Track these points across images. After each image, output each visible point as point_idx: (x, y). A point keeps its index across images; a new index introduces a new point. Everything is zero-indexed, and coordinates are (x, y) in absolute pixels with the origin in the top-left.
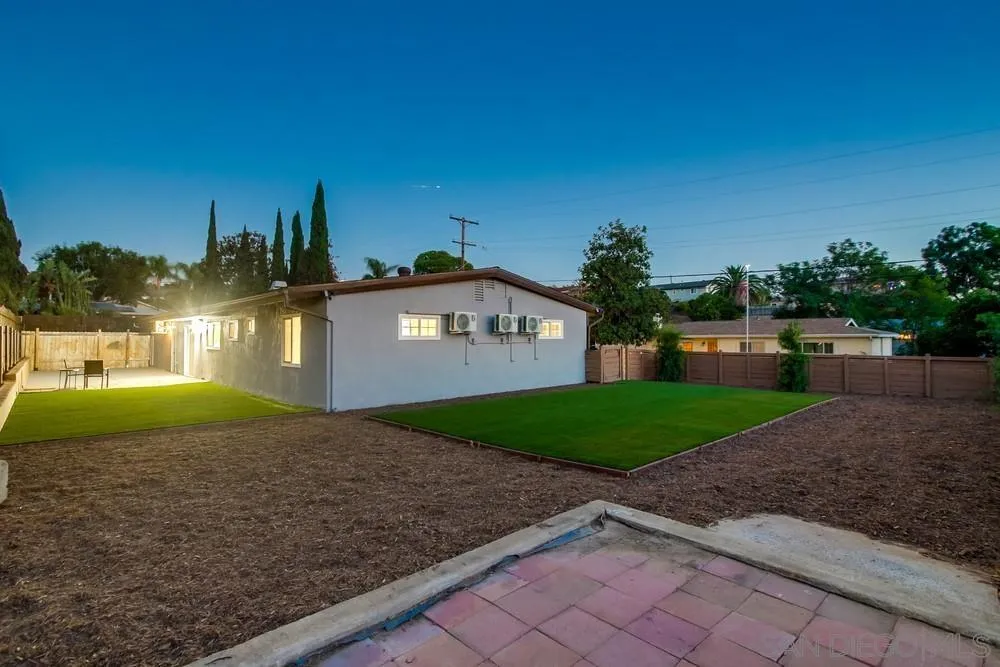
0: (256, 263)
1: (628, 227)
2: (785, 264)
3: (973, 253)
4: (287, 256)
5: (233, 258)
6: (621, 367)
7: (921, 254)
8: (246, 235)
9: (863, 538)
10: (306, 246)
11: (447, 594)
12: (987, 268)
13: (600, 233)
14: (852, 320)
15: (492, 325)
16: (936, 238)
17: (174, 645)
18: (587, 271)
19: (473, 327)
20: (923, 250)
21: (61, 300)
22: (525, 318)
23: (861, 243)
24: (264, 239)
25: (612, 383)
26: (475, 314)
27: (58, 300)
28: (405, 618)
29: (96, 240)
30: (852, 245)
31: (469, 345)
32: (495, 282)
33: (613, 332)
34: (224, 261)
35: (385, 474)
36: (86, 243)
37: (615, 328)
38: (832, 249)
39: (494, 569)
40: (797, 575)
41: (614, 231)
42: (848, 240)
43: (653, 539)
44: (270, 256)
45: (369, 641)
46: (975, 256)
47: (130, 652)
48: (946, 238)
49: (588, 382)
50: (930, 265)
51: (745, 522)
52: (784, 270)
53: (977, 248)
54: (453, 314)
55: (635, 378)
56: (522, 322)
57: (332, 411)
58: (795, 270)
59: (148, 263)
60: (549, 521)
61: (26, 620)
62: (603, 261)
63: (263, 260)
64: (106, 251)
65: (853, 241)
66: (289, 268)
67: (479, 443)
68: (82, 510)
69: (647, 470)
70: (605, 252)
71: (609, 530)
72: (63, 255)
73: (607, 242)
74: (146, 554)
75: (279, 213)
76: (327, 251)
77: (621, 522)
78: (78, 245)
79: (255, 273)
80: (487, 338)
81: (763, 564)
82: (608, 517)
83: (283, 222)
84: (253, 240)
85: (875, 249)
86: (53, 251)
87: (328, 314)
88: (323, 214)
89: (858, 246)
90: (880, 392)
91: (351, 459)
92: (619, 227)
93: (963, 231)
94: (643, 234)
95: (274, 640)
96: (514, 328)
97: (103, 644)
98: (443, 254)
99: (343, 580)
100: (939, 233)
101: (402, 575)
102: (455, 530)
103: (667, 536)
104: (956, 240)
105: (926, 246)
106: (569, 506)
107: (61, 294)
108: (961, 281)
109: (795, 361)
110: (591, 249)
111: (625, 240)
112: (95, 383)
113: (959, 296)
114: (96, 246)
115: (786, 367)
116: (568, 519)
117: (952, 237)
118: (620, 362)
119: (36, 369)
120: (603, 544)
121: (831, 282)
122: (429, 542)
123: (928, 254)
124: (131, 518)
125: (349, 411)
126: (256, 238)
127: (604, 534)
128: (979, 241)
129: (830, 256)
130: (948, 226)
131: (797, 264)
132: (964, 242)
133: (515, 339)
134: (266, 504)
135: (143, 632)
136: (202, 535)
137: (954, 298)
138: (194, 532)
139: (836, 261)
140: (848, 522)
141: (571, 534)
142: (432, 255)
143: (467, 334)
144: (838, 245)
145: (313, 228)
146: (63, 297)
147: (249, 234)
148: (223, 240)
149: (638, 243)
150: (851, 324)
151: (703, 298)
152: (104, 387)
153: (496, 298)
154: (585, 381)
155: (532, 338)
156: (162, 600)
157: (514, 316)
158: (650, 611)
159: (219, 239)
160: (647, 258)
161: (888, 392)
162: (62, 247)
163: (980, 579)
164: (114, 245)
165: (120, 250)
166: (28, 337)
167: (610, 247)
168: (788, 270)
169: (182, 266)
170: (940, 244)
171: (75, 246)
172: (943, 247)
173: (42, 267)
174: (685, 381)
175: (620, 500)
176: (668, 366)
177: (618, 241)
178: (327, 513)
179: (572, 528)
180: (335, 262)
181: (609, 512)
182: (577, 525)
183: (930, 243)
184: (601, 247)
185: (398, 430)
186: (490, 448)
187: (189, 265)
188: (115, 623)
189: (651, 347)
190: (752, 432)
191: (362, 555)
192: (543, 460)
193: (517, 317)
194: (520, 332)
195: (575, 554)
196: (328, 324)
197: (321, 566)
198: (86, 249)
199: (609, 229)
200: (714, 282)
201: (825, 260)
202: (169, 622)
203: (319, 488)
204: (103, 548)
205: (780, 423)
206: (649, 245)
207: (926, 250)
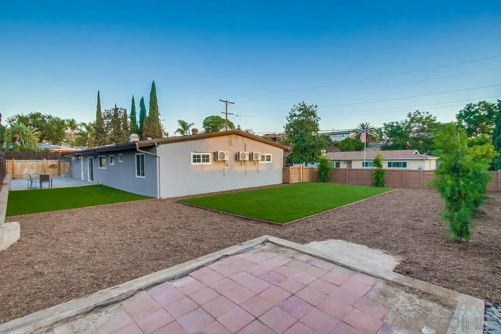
0: (122, 123)
1: (308, 105)
2: (387, 123)
3: (480, 116)
4: (138, 119)
5: (110, 121)
6: (300, 176)
7: (455, 117)
8: (116, 109)
9: (366, 247)
10: (148, 115)
11: (198, 268)
12: (487, 124)
13: (295, 108)
14: (416, 151)
15: (237, 157)
16: (463, 109)
17: (98, 285)
18: (288, 127)
19: (227, 158)
20: (456, 115)
21: (23, 143)
22: (252, 153)
23: (423, 113)
24: (125, 111)
25: (295, 184)
26: (228, 152)
27: (22, 144)
28: (182, 275)
29: (39, 112)
30: (419, 113)
31: (225, 167)
32: (238, 136)
33: (300, 158)
34: (105, 123)
35: (181, 226)
36: (33, 113)
37: (301, 156)
38: (409, 115)
39: (218, 260)
40: (329, 260)
41: (301, 107)
42: (417, 111)
43: (283, 249)
44: (129, 120)
45: (168, 282)
46: (481, 119)
47: (82, 287)
48: (468, 109)
49: (284, 183)
50: (460, 122)
51: (322, 242)
52: (386, 126)
53: (482, 114)
54: (217, 152)
55: (306, 181)
56: (251, 156)
57: (160, 199)
58: (392, 126)
59: (66, 123)
60: (243, 243)
61: (42, 279)
62: (296, 122)
63: (125, 122)
64: (44, 117)
65: (420, 111)
66: (139, 126)
67: (224, 213)
68: (53, 241)
69: (293, 223)
70: (296, 118)
71: (268, 246)
72: (22, 119)
73: (298, 113)
74: (83, 257)
75: (133, 98)
76: (158, 117)
77: (273, 243)
78: (29, 114)
79: (122, 128)
80: (235, 163)
81: (319, 257)
82: (268, 241)
83: (135, 102)
84: (120, 112)
85: (431, 116)
86: (16, 117)
87: (157, 154)
88: (155, 98)
89: (422, 114)
90: (418, 187)
91: (168, 220)
92: (304, 105)
93: (476, 106)
94: (315, 109)
95: (134, 282)
96: (247, 158)
97: (72, 285)
98: (218, 118)
99: (160, 265)
100: (465, 106)
101: (182, 262)
102: (206, 247)
103: (288, 248)
104: (472, 110)
105: (459, 113)
106: (255, 237)
107: (23, 141)
108: (475, 130)
109: (379, 172)
110: (290, 116)
111: (307, 112)
112: (46, 185)
113: (473, 137)
114: (38, 115)
115: (375, 176)
116: (251, 242)
117: (471, 109)
118: (300, 173)
119: (14, 179)
120: (263, 251)
121: (410, 132)
122: (195, 252)
123: (460, 117)
124: (75, 245)
125: (168, 198)
126: (122, 111)
127: (264, 248)
128: (483, 110)
129: (409, 119)
130: (469, 103)
131: (393, 123)
132: (477, 111)
133: (248, 163)
134: (130, 238)
135: (86, 282)
136: (104, 250)
137: (470, 139)
138: (101, 249)
139: (412, 121)
140: (363, 242)
141: (251, 247)
142: (212, 117)
143: (224, 161)
144: (412, 114)
145: (150, 105)
146: (24, 142)
147: (118, 109)
148: (105, 112)
149: (313, 114)
150: (416, 153)
151: (348, 140)
152: (50, 188)
153: (238, 144)
154: (282, 183)
155: (256, 163)
156: (92, 272)
157: (247, 153)
158: (270, 272)
159: (103, 111)
160: (317, 121)
161: (422, 187)
162: (21, 116)
163: (397, 260)
164: (48, 114)
165: (51, 117)
166: (9, 163)
167: (300, 116)
168: (389, 126)
169: (84, 124)
170: (465, 112)
171: (27, 114)
172: (466, 114)
173: (12, 126)
174: (331, 182)
175: (276, 235)
176: (323, 175)
177: (303, 112)
178: (155, 241)
179: (252, 245)
180: (162, 123)
181: (269, 239)
182: (255, 244)
183: (460, 111)
184: (295, 115)
185: (189, 207)
186: (229, 215)
187: (87, 124)
188: (75, 279)
189: (316, 166)
190: (347, 206)
191: (168, 256)
192: (250, 220)
193: (248, 153)
194: (250, 160)
195: (251, 254)
196: (157, 158)
197: (152, 260)
198: (34, 116)
199: (299, 106)
200: (354, 131)
201: (406, 121)
202: (96, 279)
203: (152, 232)
204: (65, 256)
205: (362, 202)
206: (318, 114)
207: (458, 115)
